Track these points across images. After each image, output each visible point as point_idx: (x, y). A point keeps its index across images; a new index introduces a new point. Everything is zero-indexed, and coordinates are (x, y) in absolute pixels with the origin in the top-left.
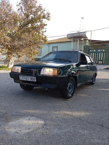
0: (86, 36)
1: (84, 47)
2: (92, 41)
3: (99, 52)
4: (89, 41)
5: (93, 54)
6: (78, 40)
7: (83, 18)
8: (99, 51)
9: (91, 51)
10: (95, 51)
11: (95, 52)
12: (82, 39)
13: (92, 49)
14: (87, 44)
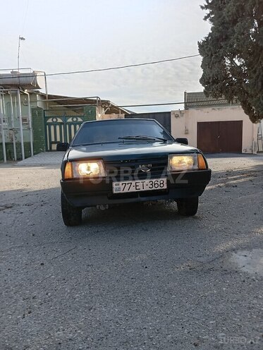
0: (37, 85)
1: (33, 110)
2: (50, 97)
3: (70, 124)
4: (43, 96)
5: (58, 127)
6: (19, 92)
7: (22, 39)
8: (70, 120)
9: (50, 121)
10: (60, 120)
11: (61, 124)
12: (26, 92)
13: (53, 117)
14: (39, 104)
